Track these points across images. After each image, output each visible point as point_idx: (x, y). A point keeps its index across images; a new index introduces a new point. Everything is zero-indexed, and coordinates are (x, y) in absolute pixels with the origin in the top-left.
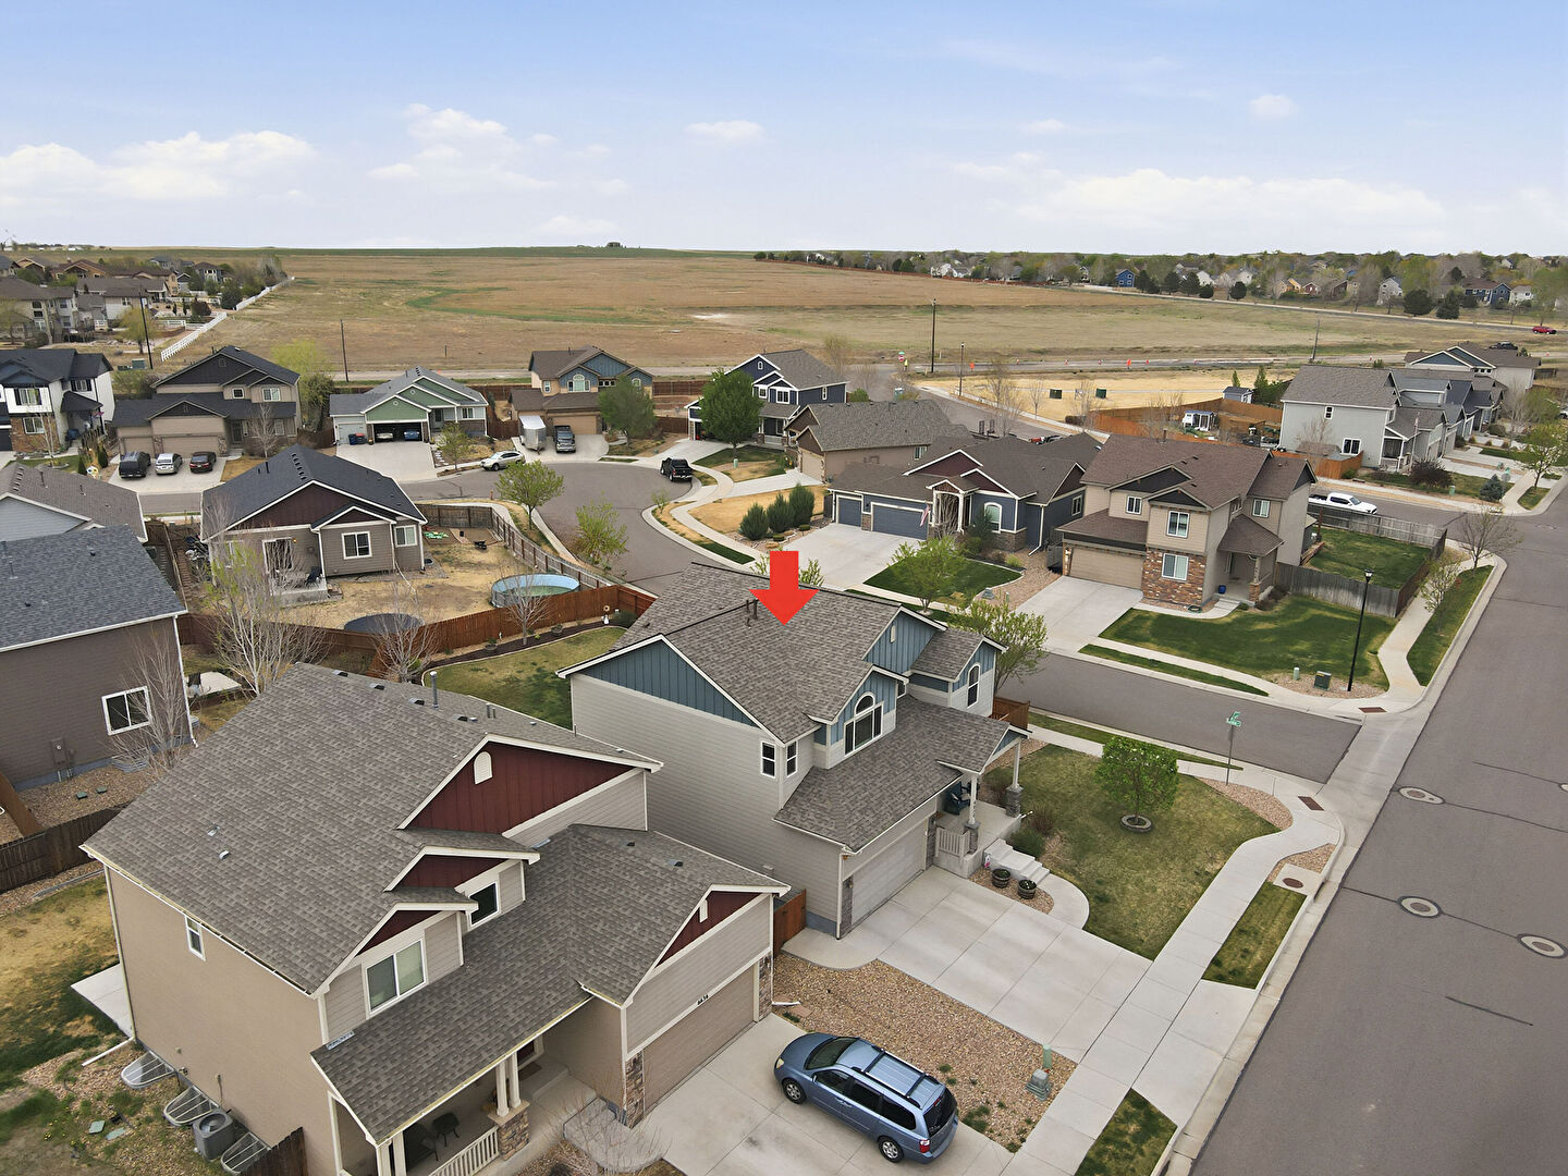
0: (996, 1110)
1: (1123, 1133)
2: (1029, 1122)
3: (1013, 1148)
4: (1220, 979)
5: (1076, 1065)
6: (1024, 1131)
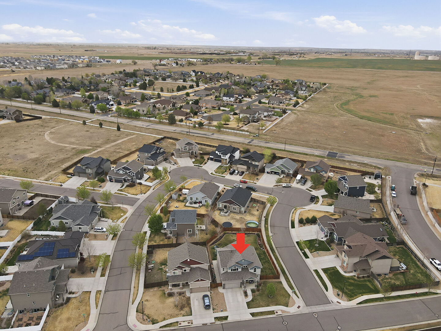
2: (218, 312)
3: (213, 313)
4: (251, 314)
5: (227, 311)
6: (216, 312)
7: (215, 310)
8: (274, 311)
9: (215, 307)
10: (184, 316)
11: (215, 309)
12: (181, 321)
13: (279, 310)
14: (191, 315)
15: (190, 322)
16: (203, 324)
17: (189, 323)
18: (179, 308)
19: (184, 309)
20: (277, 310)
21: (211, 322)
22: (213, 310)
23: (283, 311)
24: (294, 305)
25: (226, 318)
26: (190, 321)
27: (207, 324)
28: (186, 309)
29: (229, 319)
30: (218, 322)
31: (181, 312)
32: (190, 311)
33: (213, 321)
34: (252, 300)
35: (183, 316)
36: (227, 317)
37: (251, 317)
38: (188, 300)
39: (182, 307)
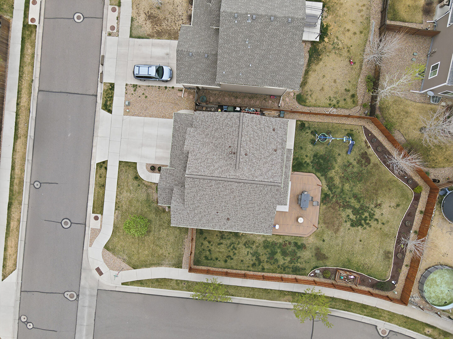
0: (133, 92)
1: (110, 100)
2: (126, 93)
3: (127, 85)
4: (104, 162)
5: (124, 115)
6: (126, 90)
7: (132, 89)
8: (101, 213)
9: (140, 91)
10: (132, 20)
11: (135, 91)
12: (119, 13)
13: (101, 226)
14: (131, 36)
15: (115, 31)
16: (103, 56)
17: (113, 28)
18: (155, 12)
19: (148, 22)
20: (101, 221)
21: (104, 74)
22: (135, 86)
23: (96, 233)
24: (106, 264)
25: (108, 108)
26: (118, 31)
27: (102, 65)
28: (148, 27)
29: (102, 114)
30: (101, 89)
31: (143, 16)
32: (141, 34)
33: (107, 79)
34: (137, 178)
35: (132, 18)
36: (110, 111)
37: (97, 159)
38: (170, 34)
39: (155, 17)
